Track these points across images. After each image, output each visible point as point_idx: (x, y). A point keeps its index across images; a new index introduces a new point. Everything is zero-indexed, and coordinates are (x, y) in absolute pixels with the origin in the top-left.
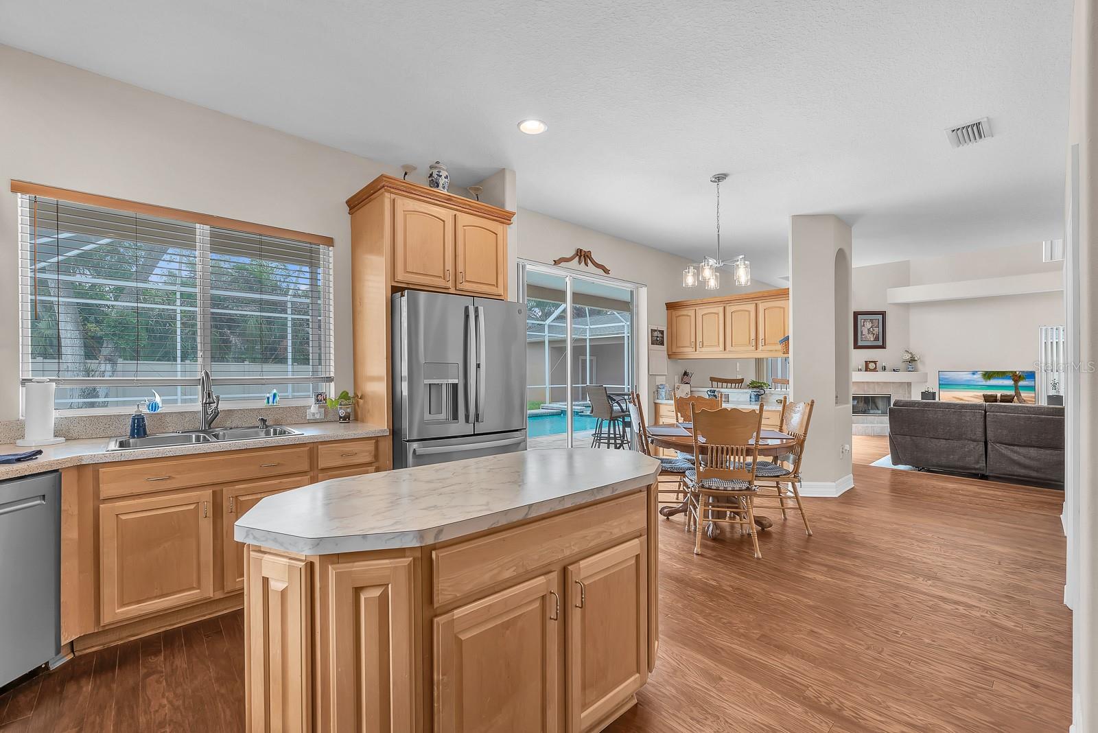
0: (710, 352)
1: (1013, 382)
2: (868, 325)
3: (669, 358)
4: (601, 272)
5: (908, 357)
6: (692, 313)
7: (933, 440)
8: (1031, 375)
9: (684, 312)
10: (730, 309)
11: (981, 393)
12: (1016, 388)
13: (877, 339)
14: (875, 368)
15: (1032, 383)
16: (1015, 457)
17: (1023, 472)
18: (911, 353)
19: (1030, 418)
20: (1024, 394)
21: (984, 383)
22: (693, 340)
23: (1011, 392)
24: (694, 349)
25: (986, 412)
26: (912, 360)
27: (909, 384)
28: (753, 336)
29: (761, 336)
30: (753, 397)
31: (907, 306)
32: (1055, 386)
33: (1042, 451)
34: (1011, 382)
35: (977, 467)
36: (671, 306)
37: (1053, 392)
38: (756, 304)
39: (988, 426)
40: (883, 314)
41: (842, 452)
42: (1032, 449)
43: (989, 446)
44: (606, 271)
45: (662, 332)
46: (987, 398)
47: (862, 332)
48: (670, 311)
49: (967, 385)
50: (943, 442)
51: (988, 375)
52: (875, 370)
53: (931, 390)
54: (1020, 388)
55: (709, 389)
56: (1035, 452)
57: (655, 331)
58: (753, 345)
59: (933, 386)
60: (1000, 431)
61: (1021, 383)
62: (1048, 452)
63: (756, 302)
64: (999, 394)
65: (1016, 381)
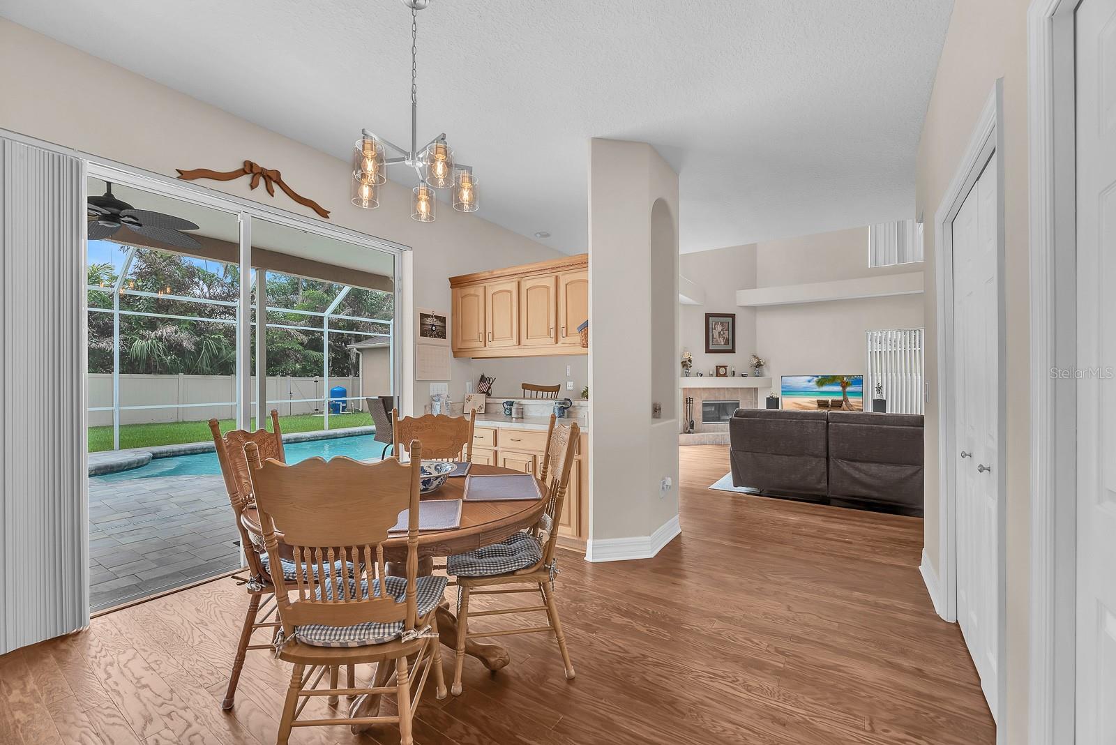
0: (502, 346)
1: (841, 388)
2: (719, 328)
3: (455, 357)
4: (310, 212)
5: (755, 362)
6: (480, 291)
7: (775, 456)
8: (858, 381)
9: (471, 290)
10: (527, 284)
11: (815, 399)
12: (844, 393)
13: (727, 343)
14: (726, 373)
15: (858, 389)
16: (857, 475)
17: (864, 492)
18: (757, 358)
19: (872, 428)
20: (852, 400)
21: (818, 390)
22: (482, 330)
23: (840, 398)
24: (483, 343)
25: (828, 423)
26: (759, 365)
27: (756, 390)
28: (552, 325)
29: (562, 323)
30: (556, 411)
31: (754, 309)
32: (879, 389)
33: (883, 467)
34: (839, 388)
35: (819, 487)
36: (457, 283)
37: (877, 397)
38: (557, 277)
39: (830, 439)
40: (733, 316)
41: (663, 488)
42: (874, 465)
43: (831, 463)
44: (324, 214)
45: (443, 319)
46: (822, 404)
47: (713, 335)
48: (455, 289)
49: (805, 392)
50: (785, 458)
51: (824, 381)
52: (725, 375)
53: (775, 396)
54: (847, 394)
55: (505, 400)
56: (876, 468)
57: (428, 316)
58: (552, 336)
59: (776, 392)
60: (841, 444)
61: (849, 389)
62: (890, 468)
63: (556, 274)
64: (830, 399)
65: (844, 388)
